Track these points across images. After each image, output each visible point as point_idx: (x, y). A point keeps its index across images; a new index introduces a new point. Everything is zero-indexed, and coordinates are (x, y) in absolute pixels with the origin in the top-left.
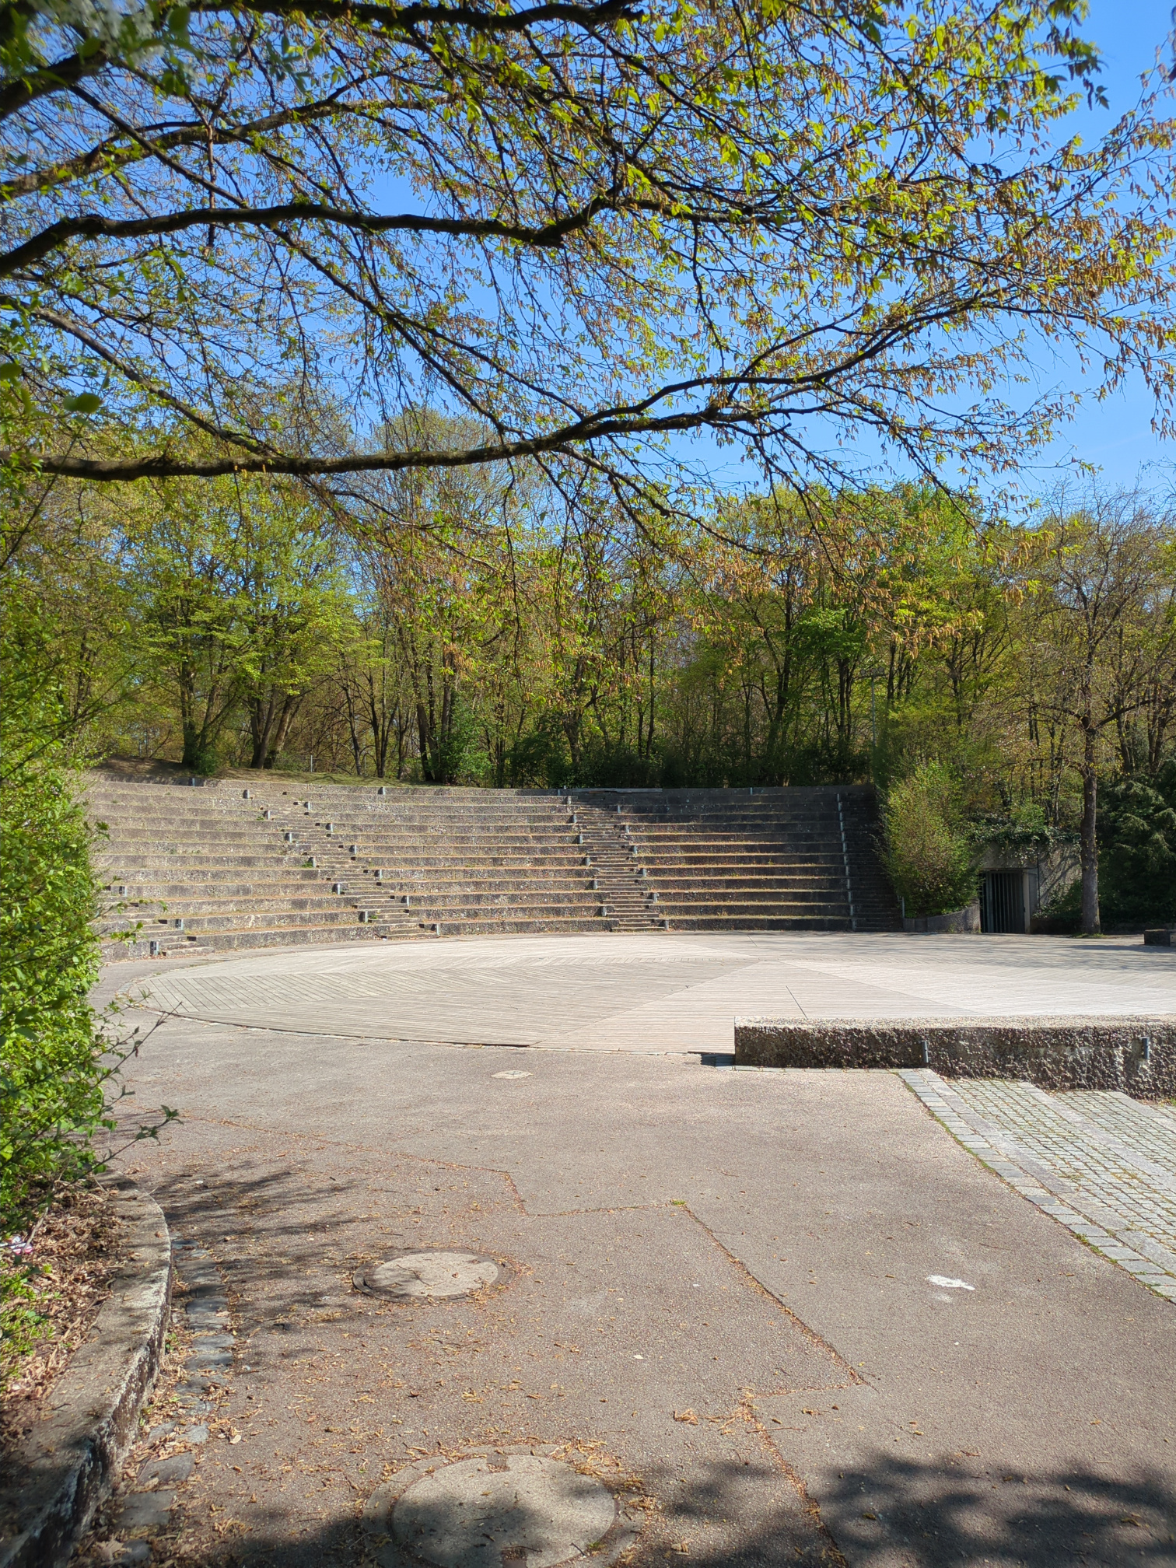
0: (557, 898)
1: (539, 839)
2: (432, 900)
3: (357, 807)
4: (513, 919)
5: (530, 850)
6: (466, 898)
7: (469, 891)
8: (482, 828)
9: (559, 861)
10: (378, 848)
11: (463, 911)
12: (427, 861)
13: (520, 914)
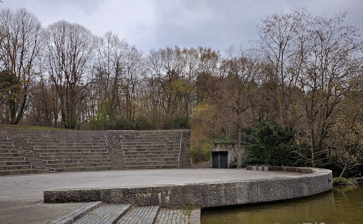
0: (96, 161)
1: (94, 145)
2: (55, 162)
3: (38, 136)
4: (81, 167)
5: (91, 148)
6: (67, 162)
7: (69, 159)
8: (77, 141)
9: (99, 151)
10: (42, 147)
11: (64, 165)
12: (57, 151)
13: (83, 166)
